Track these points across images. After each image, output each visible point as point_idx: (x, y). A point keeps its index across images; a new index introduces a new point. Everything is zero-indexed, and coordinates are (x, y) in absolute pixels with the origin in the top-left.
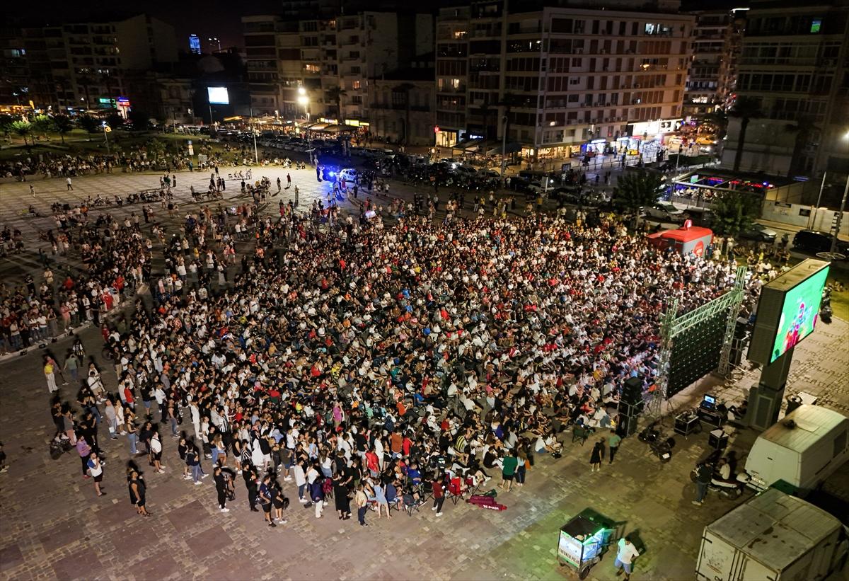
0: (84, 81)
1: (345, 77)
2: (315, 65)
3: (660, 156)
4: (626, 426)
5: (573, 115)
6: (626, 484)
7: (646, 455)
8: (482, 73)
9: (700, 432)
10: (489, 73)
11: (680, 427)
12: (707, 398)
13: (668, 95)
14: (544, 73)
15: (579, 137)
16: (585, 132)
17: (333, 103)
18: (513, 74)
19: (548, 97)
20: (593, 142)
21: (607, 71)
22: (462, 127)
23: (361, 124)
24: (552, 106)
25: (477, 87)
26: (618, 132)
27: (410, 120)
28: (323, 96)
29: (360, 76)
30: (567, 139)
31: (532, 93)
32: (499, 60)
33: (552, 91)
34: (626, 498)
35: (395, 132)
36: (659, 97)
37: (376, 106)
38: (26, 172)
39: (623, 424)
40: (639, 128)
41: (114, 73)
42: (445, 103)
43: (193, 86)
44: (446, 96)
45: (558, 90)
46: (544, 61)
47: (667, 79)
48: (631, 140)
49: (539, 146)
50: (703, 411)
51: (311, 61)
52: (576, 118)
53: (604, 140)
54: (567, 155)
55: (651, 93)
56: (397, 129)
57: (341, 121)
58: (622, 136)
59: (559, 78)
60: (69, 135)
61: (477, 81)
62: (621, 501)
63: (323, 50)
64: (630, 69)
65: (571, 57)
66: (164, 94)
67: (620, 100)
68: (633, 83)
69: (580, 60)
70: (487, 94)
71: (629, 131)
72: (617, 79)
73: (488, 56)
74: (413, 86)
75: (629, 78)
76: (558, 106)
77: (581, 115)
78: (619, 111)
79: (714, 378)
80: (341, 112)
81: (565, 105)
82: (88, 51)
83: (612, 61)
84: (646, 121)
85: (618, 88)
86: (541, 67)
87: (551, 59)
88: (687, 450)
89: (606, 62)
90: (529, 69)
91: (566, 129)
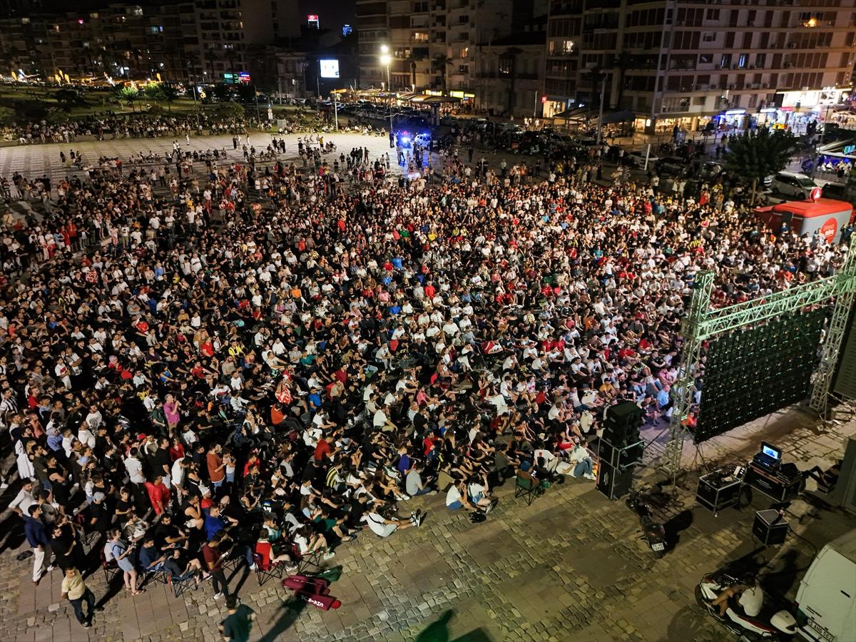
0: (210, 56)
1: (454, 44)
2: (425, 33)
3: (811, 128)
4: (610, 480)
5: (704, 79)
6: (571, 589)
7: (632, 537)
8: (598, 31)
9: (745, 506)
10: (605, 31)
11: (705, 494)
12: (766, 450)
13: (834, 59)
14: (670, 26)
15: (710, 105)
16: (719, 99)
17: (439, 73)
18: (633, 30)
19: (673, 57)
20: (728, 113)
21: (753, 26)
22: (571, 96)
23: (466, 95)
24: (677, 68)
25: (590, 48)
26: (762, 102)
27: (516, 90)
28: (430, 66)
29: (468, 42)
30: (694, 108)
31: (653, 51)
32: (618, 14)
33: (679, 48)
34: (559, 617)
35: (500, 103)
36: (822, 61)
37: (482, 75)
38: (105, 131)
39: (606, 477)
40: (791, 98)
41: (238, 48)
42: (555, 68)
43: (308, 59)
44: (556, 61)
45: (686, 47)
46: (671, 12)
47: (834, 37)
48: (779, 112)
49: (656, 115)
50: (756, 470)
51: (419, 28)
52: (707, 82)
53: (743, 111)
54: (693, 128)
55: (810, 55)
56: (502, 100)
57: (445, 92)
58: (768, 106)
59: (688, 33)
60: (176, 105)
61: (591, 40)
62: (546, 623)
63: (433, 15)
64: (784, 25)
65: (706, 8)
66: (281, 68)
67: (769, 62)
68: (786, 42)
69: (717, 12)
70: (601, 55)
71: (778, 101)
72: (765, 37)
73: (605, 11)
74: (520, 51)
75: (782, 36)
76: (685, 67)
77: (715, 79)
78: (766, 77)
79: (800, 416)
80: (447, 83)
81: (694, 66)
82: (216, 26)
83: (761, 13)
84: (800, 89)
85: (765, 48)
86: (666, 19)
87: (680, 9)
88: (709, 538)
89: (752, 15)
90: (651, 23)
91: (693, 96)
